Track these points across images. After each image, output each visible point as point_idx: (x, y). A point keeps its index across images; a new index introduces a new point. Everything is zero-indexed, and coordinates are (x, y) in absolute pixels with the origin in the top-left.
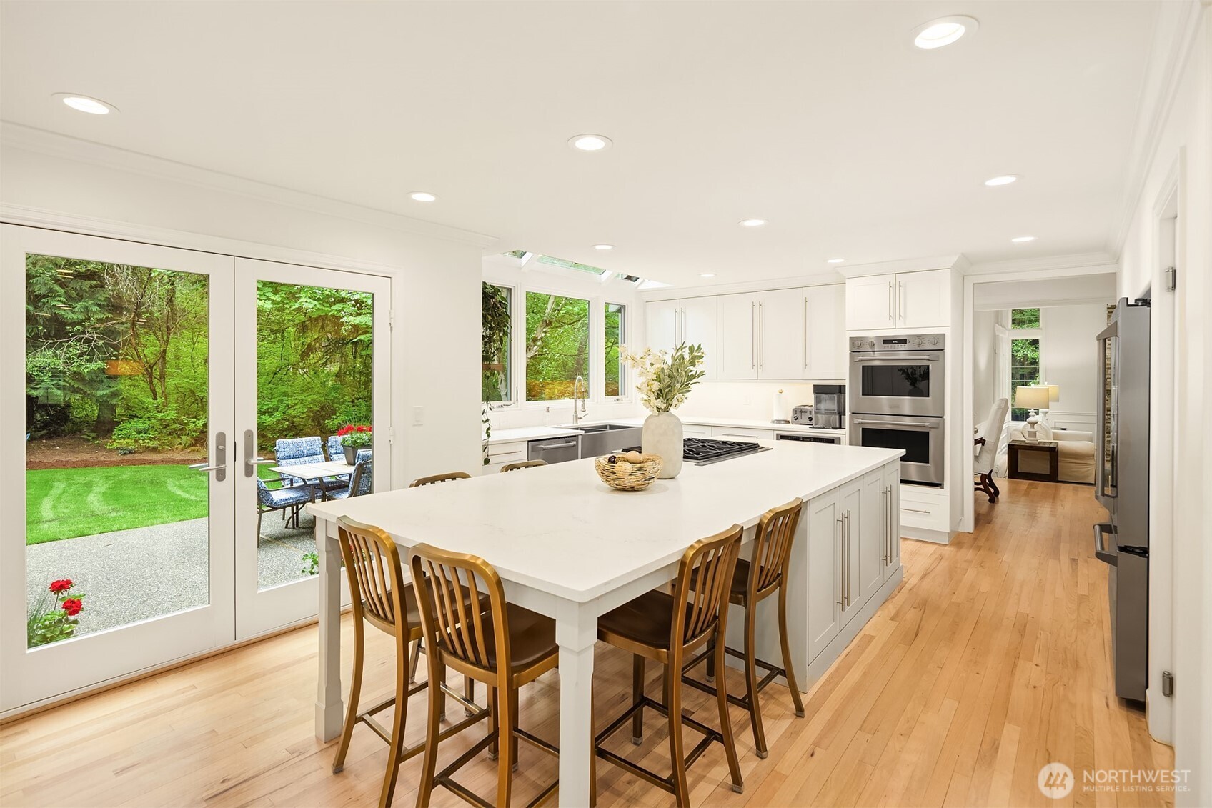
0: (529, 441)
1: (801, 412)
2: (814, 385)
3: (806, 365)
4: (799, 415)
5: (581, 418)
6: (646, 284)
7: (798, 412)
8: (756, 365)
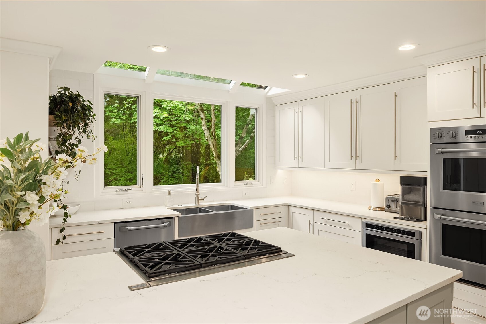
0: (115, 223)
1: (393, 201)
2: (400, 176)
3: (395, 157)
4: (391, 203)
5: (203, 200)
6: (273, 91)
7: (390, 201)
8: (354, 157)
